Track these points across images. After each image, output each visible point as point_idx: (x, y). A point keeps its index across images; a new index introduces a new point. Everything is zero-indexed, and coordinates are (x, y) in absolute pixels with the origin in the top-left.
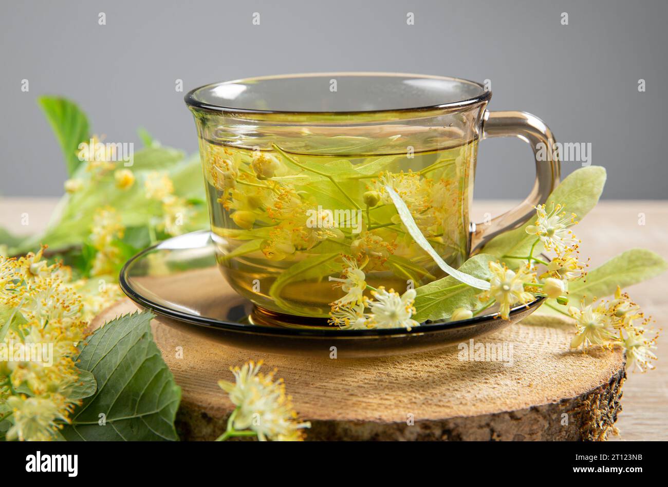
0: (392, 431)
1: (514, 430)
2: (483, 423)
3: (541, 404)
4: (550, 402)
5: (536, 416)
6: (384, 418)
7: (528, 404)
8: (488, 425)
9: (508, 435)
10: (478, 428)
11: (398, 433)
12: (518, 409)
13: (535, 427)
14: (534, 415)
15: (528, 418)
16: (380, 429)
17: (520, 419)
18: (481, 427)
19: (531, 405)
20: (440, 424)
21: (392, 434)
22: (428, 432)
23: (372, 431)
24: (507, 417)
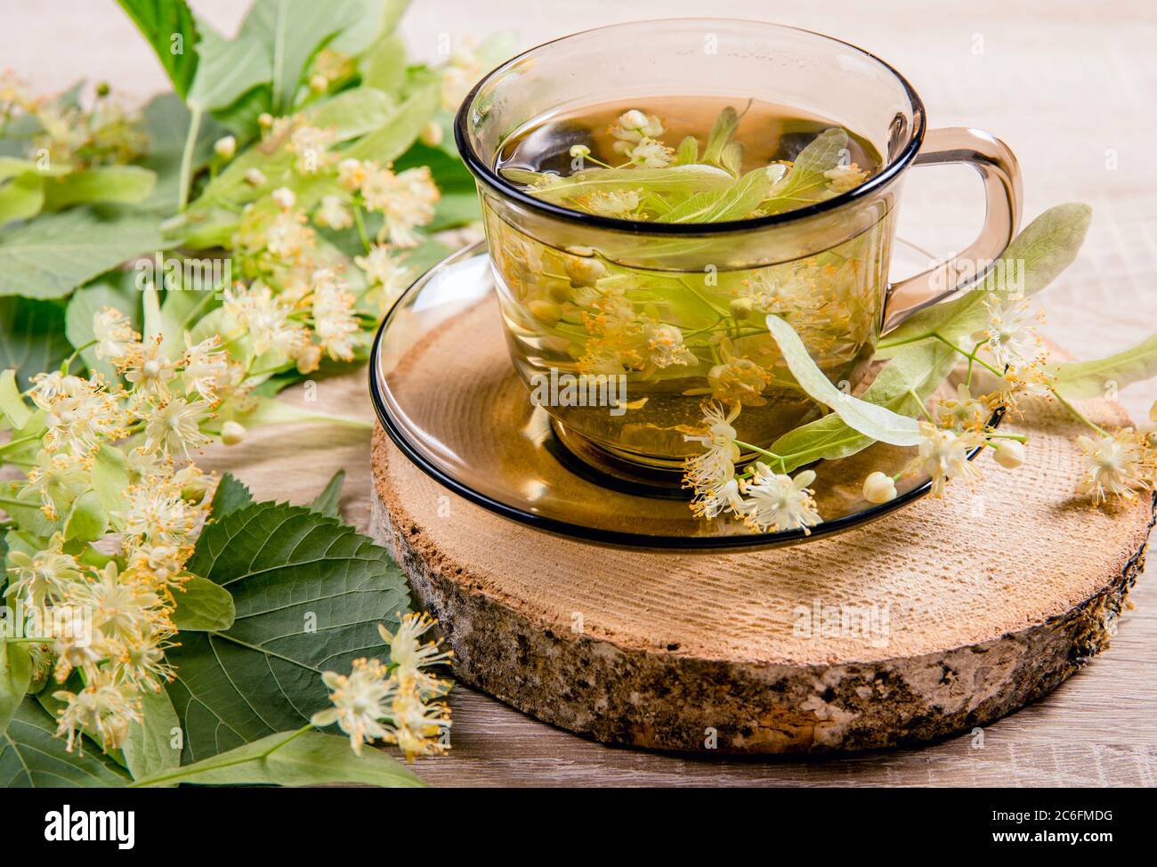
0: (806, 675)
1: (977, 663)
2: (933, 662)
3: (1018, 630)
4: (1033, 624)
5: (1010, 644)
6: (796, 658)
7: (1000, 630)
8: (940, 663)
9: (968, 670)
10: (927, 668)
11: (814, 679)
12: (985, 640)
13: (1007, 655)
14: (1008, 643)
15: (998, 648)
16: (789, 674)
17: (987, 651)
18: (930, 666)
19: (1004, 632)
20: (873, 667)
21: (806, 678)
22: (855, 675)
23: (779, 674)
24: (968, 651)
